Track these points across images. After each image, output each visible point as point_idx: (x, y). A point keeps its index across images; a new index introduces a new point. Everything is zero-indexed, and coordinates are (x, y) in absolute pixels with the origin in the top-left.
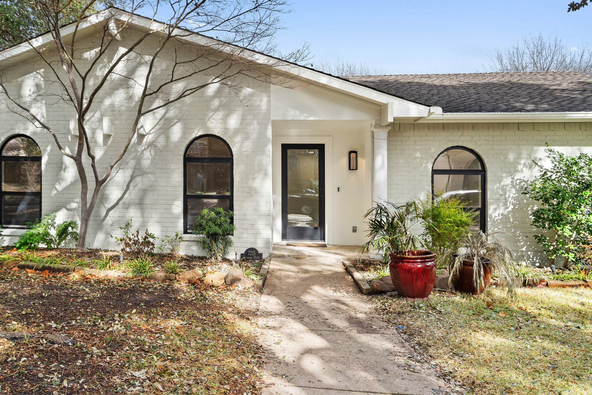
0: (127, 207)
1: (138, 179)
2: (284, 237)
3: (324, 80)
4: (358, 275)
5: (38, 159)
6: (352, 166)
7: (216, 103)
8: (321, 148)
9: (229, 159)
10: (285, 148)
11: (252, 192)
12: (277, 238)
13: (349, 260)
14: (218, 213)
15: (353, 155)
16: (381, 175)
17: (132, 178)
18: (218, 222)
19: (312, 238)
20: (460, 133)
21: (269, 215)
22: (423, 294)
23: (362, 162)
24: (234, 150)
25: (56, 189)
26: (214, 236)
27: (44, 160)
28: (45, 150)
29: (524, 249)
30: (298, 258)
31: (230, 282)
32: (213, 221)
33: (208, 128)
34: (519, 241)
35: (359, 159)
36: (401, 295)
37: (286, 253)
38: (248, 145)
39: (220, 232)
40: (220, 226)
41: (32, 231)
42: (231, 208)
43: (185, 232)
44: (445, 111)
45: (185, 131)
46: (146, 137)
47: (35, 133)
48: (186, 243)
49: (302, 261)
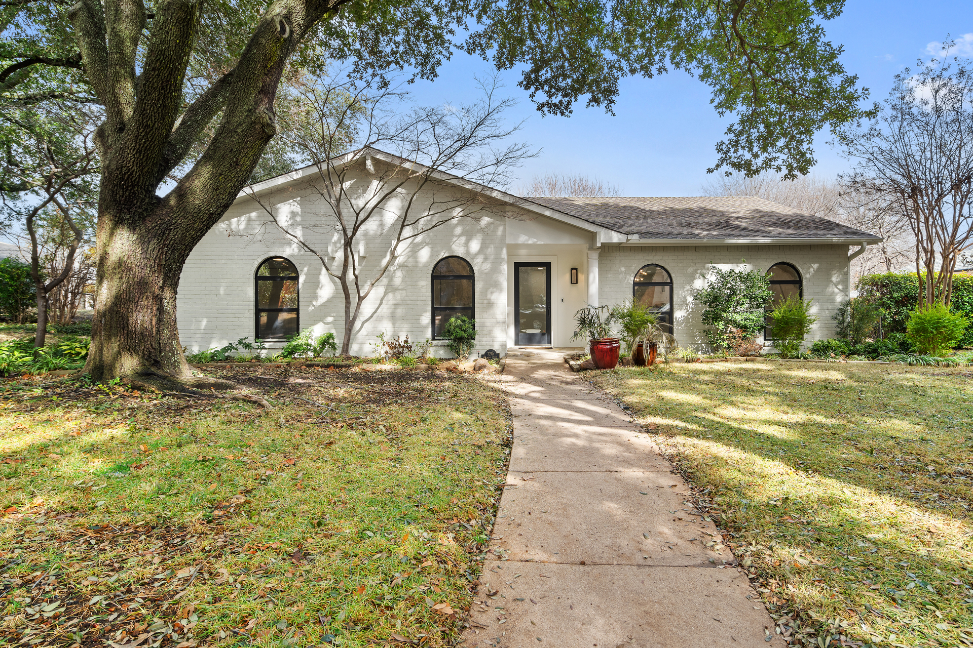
0: (380, 319)
1: (390, 295)
2: (517, 343)
3: (548, 213)
4: (572, 363)
5: (296, 278)
6: (574, 281)
7: (458, 230)
8: (547, 265)
9: (471, 277)
10: (518, 266)
11: (490, 305)
12: (511, 344)
13: (568, 355)
14: (463, 321)
15: (574, 271)
16: (594, 288)
17: (386, 293)
18: (464, 328)
19: (539, 343)
20: (654, 254)
21: (504, 322)
22: (612, 366)
23: (581, 277)
24: (475, 269)
25: (314, 305)
26: (460, 339)
27: (302, 279)
28: (302, 271)
29: (699, 342)
30: (528, 356)
31: (478, 369)
32: (460, 327)
33: (453, 252)
34: (696, 336)
35: (579, 275)
36: (598, 368)
37: (519, 353)
38: (487, 266)
39: (465, 336)
40: (465, 331)
41: (294, 343)
42: (473, 317)
43: (433, 339)
44: (641, 236)
45: (433, 253)
46: (398, 259)
47: (292, 256)
48: (434, 348)
49: (532, 358)
